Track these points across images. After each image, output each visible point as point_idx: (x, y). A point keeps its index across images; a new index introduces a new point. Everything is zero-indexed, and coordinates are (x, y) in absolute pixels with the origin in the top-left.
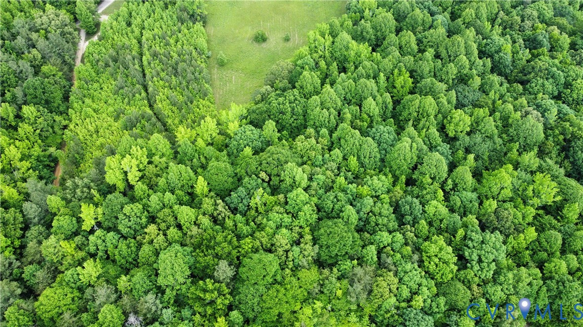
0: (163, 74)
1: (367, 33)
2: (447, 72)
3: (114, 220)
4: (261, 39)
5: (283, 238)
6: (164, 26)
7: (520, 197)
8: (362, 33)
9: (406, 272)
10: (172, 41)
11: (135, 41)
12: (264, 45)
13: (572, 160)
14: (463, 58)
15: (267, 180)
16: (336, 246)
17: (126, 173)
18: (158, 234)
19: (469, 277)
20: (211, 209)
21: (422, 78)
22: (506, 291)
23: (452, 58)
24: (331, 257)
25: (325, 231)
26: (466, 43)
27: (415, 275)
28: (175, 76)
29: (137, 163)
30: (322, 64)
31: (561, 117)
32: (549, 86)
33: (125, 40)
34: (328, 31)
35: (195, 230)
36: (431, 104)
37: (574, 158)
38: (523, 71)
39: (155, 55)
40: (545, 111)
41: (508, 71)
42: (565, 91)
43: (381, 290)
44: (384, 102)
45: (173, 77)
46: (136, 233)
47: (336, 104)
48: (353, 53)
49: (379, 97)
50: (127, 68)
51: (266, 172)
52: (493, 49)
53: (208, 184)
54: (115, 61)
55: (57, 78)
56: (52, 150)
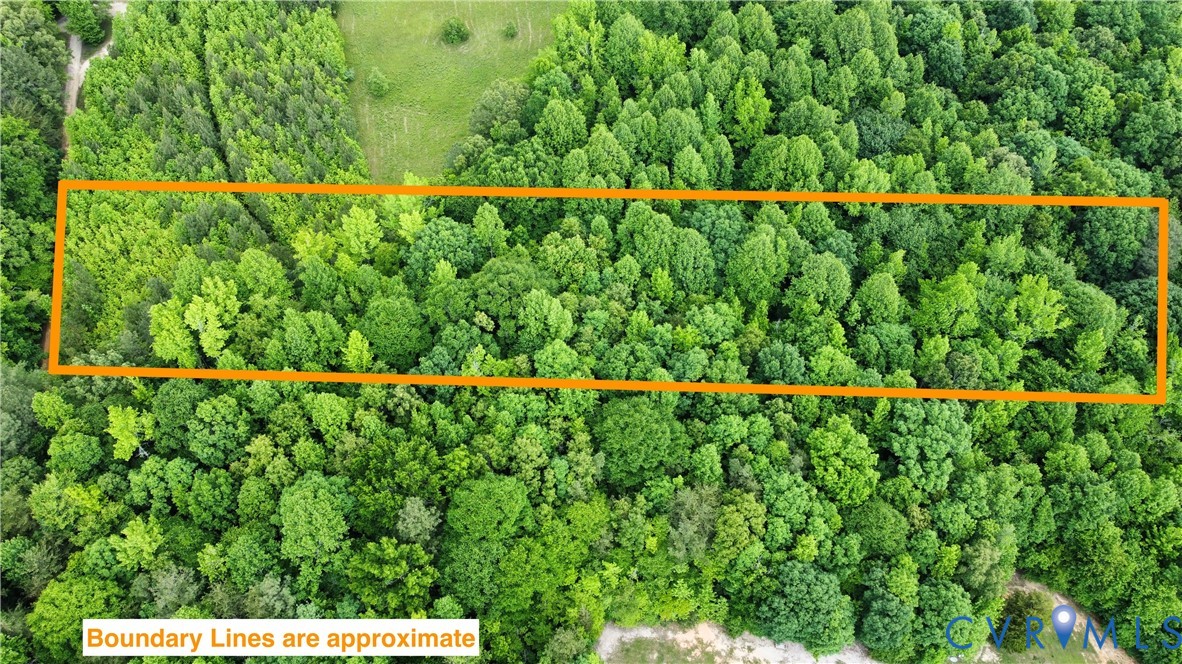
0: (256, 122)
1: (673, 13)
2: (839, 85)
3: (179, 433)
4: (455, 36)
5: (532, 444)
6: (249, 20)
7: (994, 326)
8: (662, 12)
9: (780, 492)
10: (269, 50)
11: (189, 55)
12: (464, 49)
13: (1088, 246)
14: (869, 55)
15: (491, 327)
16: (639, 452)
17: (195, 335)
18: (275, 455)
19: (902, 491)
20: (379, 395)
21: (790, 99)
22: (976, 513)
23: (846, 55)
24: (630, 473)
25: (616, 423)
26: (873, 24)
27: (798, 496)
28: (282, 123)
29: (217, 311)
30: (588, 83)
31: (1065, 162)
32: (1039, 102)
33: (169, 54)
34: (594, 13)
35: (350, 441)
36: (809, 152)
37: (1092, 243)
38: (987, 75)
39: (235, 82)
40: (1033, 153)
41: (958, 77)
42: (1070, 110)
43: (732, 531)
44: (717, 154)
45: (278, 126)
46: (229, 457)
47: (620, 162)
48: (647, 57)
49: (706, 145)
50: (177, 112)
51: (486, 312)
52: (928, 32)
53: (371, 344)
54: (152, 98)
55: (28, 143)
56: (33, 295)
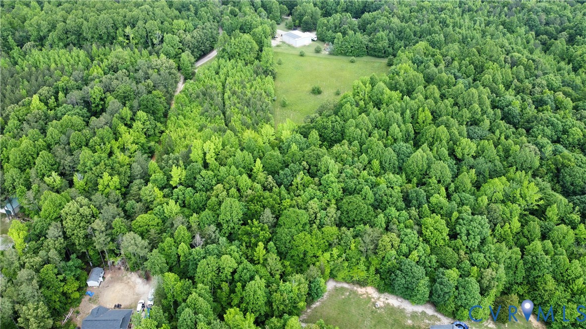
0: (238, 105)
1: (400, 86)
2: (463, 116)
3: (193, 180)
4: (317, 92)
5: (314, 204)
6: (243, 76)
7: (508, 199)
8: (396, 85)
9: (406, 235)
10: (248, 85)
11: (220, 84)
12: (319, 96)
13: (561, 183)
14: (476, 106)
15: (307, 168)
16: (354, 212)
17: (205, 154)
18: (223, 191)
19: (457, 245)
20: (263, 180)
21: (440, 116)
22: (488, 259)
23: (468, 105)
24: (349, 222)
25: (347, 201)
26: (479, 96)
27: (412, 235)
28: (247, 107)
29: (214, 147)
30: (362, 103)
31: (555, 152)
32: (548, 131)
33: (214, 83)
34: (369, 82)
35: (249, 192)
36: (444, 132)
37: (563, 182)
38: (528, 121)
39: (234, 93)
40: (542, 148)
41: (515, 121)
42: (563, 136)
43: (384, 244)
44: (407, 131)
45: (246, 107)
46: (209, 189)
47: (368, 127)
48: (386, 97)
49: (403, 126)
50: (212, 99)
51: (307, 162)
52: (504, 104)
53: (263, 166)
54: (204, 95)
55: (162, 100)
56: (152, 143)
